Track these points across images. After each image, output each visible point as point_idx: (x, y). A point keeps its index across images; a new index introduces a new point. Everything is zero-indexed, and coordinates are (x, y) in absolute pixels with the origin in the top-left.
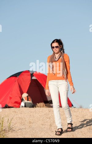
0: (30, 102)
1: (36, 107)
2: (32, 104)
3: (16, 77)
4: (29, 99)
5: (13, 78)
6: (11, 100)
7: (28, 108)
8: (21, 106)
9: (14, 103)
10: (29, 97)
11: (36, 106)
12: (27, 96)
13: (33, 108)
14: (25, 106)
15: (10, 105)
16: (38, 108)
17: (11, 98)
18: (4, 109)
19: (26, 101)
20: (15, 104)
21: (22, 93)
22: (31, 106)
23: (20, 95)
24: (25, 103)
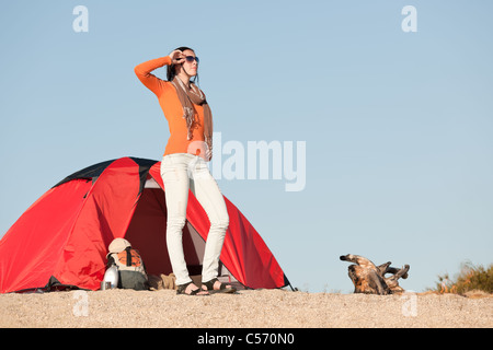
0: (138, 268)
1: (157, 288)
2: (143, 276)
3: (89, 179)
4: (134, 260)
5: (78, 184)
6: (70, 261)
7: (130, 292)
8: (104, 285)
9: (80, 273)
10: (133, 252)
11: (160, 283)
12: (128, 249)
13: (147, 292)
14: (120, 286)
15: (65, 280)
16: (167, 290)
17: (68, 255)
18: (46, 294)
19: (123, 267)
20: (82, 276)
21: (108, 238)
22: (139, 283)
23: (103, 245)
24: (119, 272)
